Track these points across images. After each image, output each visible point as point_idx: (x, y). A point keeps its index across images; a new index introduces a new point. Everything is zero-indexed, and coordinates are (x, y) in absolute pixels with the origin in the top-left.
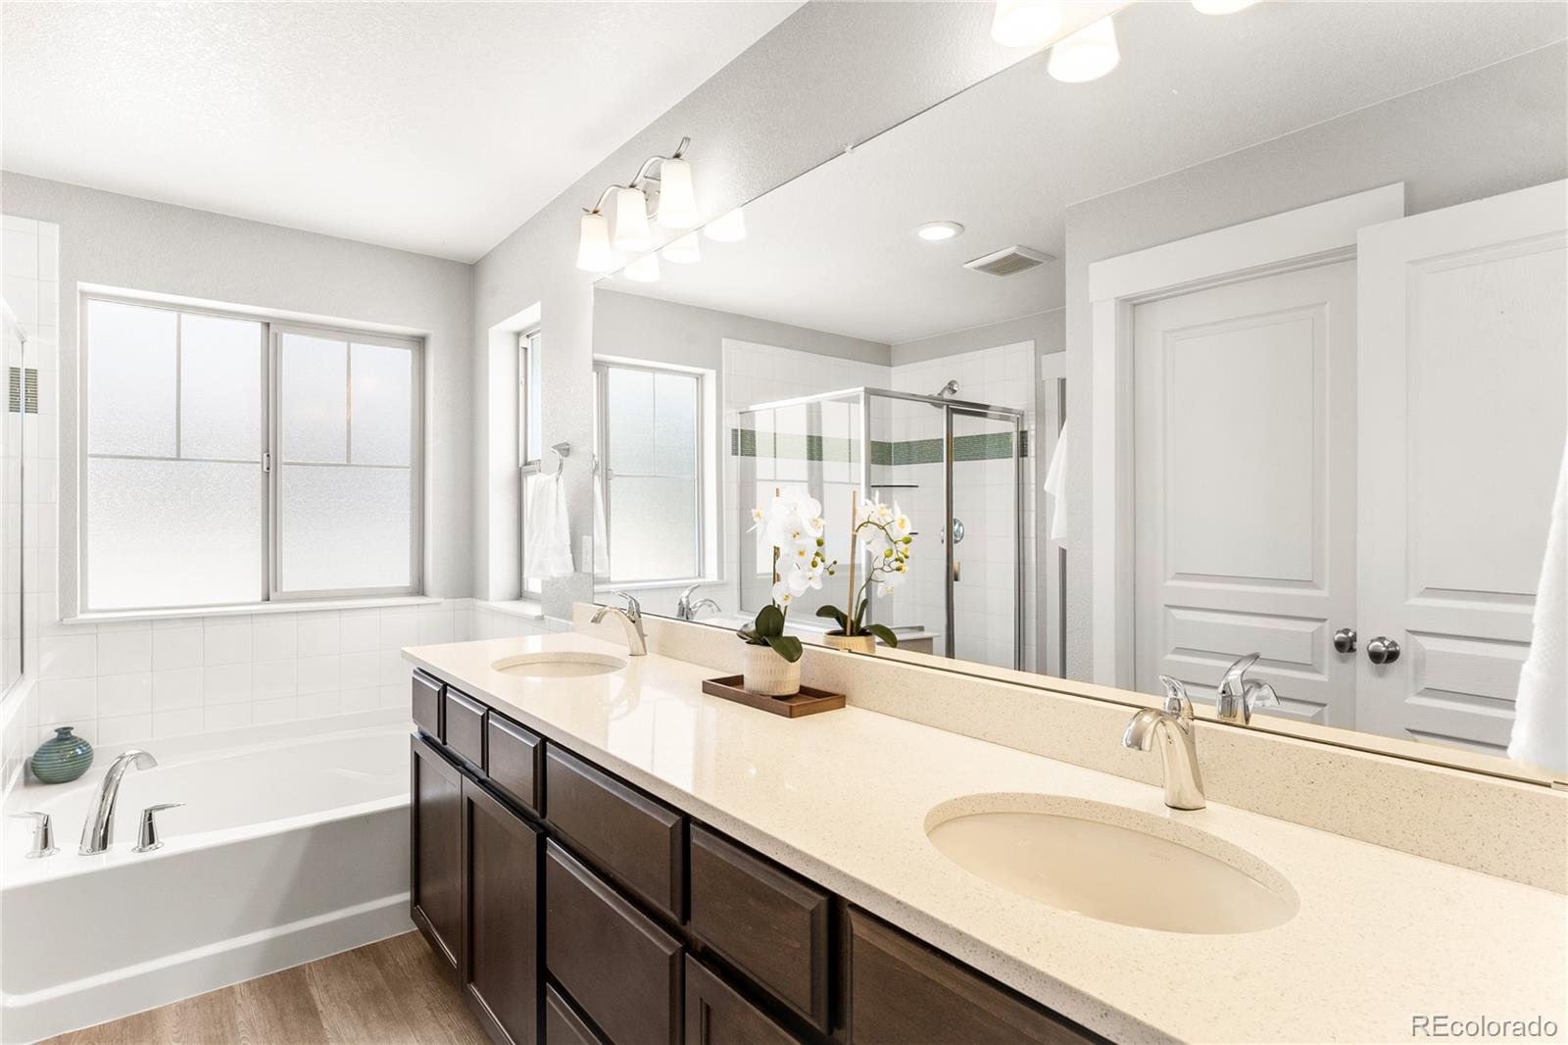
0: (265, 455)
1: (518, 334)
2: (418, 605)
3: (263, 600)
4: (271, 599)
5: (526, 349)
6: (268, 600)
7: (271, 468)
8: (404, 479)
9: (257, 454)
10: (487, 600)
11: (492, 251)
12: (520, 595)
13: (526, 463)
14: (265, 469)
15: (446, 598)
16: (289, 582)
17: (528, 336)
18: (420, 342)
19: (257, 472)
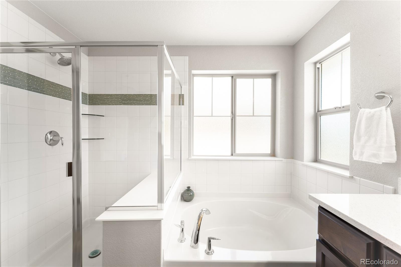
0: (232, 114)
1: (315, 63)
2: (275, 160)
3: (231, 155)
4: (233, 155)
5: (318, 68)
6: (232, 155)
7: (233, 118)
8: (269, 120)
9: (230, 114)
10: (303, 162)
11: (299, 40)
12: (316, 160)
13: (318, 111)
14: (232, 118)
15: (285, 159)
16: (238, 151)
17: (320, 63)
18: (274, 76)
19: (230, 119)
